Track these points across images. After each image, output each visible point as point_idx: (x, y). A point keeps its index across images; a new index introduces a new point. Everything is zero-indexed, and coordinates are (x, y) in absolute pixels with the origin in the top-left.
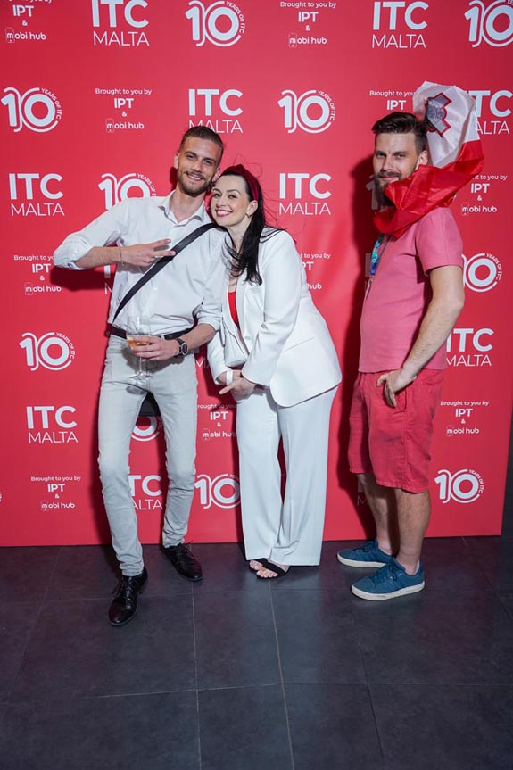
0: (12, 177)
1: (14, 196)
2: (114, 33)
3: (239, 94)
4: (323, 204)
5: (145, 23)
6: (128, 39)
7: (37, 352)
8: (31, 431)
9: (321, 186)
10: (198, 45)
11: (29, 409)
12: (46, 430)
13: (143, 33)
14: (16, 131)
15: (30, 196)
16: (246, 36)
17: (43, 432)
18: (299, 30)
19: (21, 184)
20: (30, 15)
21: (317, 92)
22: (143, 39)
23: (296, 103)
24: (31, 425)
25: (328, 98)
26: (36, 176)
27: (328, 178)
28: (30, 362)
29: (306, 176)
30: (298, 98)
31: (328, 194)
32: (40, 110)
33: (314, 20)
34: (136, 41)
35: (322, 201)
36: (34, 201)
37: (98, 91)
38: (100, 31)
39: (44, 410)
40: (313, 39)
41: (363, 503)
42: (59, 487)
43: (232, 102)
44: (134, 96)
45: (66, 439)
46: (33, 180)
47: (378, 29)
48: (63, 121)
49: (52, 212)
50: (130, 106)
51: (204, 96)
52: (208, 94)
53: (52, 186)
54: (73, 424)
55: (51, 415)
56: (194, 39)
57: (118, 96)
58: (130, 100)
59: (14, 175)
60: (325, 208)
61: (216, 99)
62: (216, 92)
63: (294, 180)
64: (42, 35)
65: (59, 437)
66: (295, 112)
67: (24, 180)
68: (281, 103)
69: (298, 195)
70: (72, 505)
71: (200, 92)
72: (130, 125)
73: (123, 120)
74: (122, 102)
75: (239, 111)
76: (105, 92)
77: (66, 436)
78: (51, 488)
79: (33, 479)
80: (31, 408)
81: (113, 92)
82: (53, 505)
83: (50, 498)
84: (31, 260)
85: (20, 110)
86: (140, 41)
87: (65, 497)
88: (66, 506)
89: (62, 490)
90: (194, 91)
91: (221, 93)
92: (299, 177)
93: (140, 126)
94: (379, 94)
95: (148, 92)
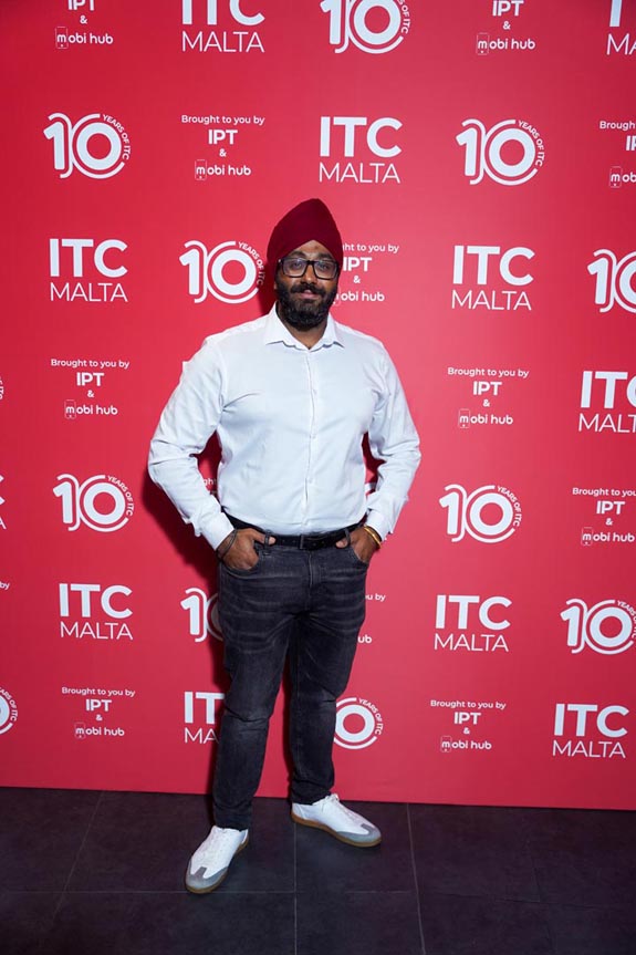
0: (54, 243)
1: (55, 271)
2: (213, 33)
3: (396, 124)
4: (519, 294)
6: (233, 42)
7: (77, 503)
8: (64, 619)
9: (518, 266)
10: (338, 51)
11: (63, 588)
12: (86, 619)
13: (255, 34)
14: (62, 176)
15: (78, 271)
16: (410, 38)
17: (82, 621)
18: (493, 28)
19: (66, 254)
20: (92, 8)
21: (517, 122)
22: (255, 42)
23: (484, 139)
24: (64, 612)
25: (533, 131)
26: (89, 243)
27: (529, 254)
28: (67, 518)
29: (496, 250)
31: (528, 279)
32: (99, 146)
33: (517, 14)
34: (245, 46)
35: (519, 289)
36: (84, 280)
37: (185, 119)
38: (192, 31)
39: (86, 590)
40: (513, 43)
42: (103, 704)
43: (385, 137)
44: (239, 126)
45: (116, 634)
46: (85, 250)
47: (618, 25)
49: (109, 297)
50: (232, 142)
51: (344, 126)
52: (350, 123)
53: (112, 258)
54: (127, 613)
55: (95, 597)
56: (332, 42)
57: (213, 126)
58: (232, 132)
59: (57, 240)
60: (523, 301)
61: (361, 132)
62: (362, 121)
63: (476, 256)
65: (105, 631)
66: (483, 152)
68: (461, 139)
69: (482, 279)
70: (120, 732)
71: (338, 121)
72: (230, 169)
73: (220, 162)
74: (219, 135)
75: (395, 151)
76: (196, 120)
77: (117, 630)
78: (91, 705)
79: (65, 690)
81: (207, 121)
82: (94, 731)
83: (89, 719)
84: (75, 366)
85: (70, 145)
87: (110, 721)
88: (111, 732)
89: (106, 709)
90: (328, 119)
91: (370, 123)
92: (483, 252)
93: (246, 171)
94: (614, 126)
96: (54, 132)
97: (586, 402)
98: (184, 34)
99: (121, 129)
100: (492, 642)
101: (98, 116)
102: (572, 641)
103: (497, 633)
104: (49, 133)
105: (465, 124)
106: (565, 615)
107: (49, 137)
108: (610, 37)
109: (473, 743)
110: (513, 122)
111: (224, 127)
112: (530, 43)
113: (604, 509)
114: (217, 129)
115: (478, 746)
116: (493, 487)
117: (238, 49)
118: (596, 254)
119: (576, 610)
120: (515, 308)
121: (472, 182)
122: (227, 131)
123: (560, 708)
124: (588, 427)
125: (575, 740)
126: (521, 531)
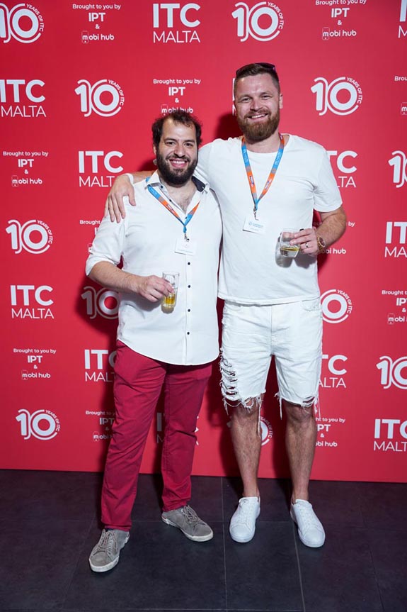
0: (81, 154)
1: (82, 170)
5: (197, 23)
6: (182, 37)
8: (87, 370)
10: (242, 40)
11: (87, 352)
13: (195, 32)
14: (86, 115)
15: (95, 170)
16: (283, 32)
19: (88, 160)
20: (102, 20)
21: (346, 79)
22: (195, 36)
25: (356, 83)
26: (101, 153)
27: (354, 154)
30: (329, 84)
31: (353, 169)
32: (106, 98)
33: (345, 16)
34: (189, 40)
36: (98, 175)
37: (155, 81)
38: (159, 31)
41: (379, 448)
44: (186, 85)
48: (125, 108)
50: (182, 94)
57: (171, 85)
64: (111, 36)
67: (91, 157)
68: (314, 89)
76: (161, 82)
80: (88, 351)
81: (168, 82)
86: (192, 38)
95: (198, 82)
96: (80, 91)
97: (389, 240)
98: (155, 33)
99: (119, 88)
100: (336, 382)
101: (105, 81)
102: (384, 381)
103: (339, 377)
104: (78, 91)
105: (316, 80)
106: (379, 366)
107: (78, 94)
108: (400, 27)
109: (326, 443)
110: (344, 78)
111: (177, 85)
112: (353, 32)
113: (401, 303)
114: (174, 86)
115: (329, 444)
116: (335, 291)
117: (185, 40)
118: (394, 154)
119: (385, 363)
120: (346, 186)
121: (321, 114)
122: (180, 88)
123: (378, 422)
124: (390, 255)
125: (387, 441)
126: (352, 316)
